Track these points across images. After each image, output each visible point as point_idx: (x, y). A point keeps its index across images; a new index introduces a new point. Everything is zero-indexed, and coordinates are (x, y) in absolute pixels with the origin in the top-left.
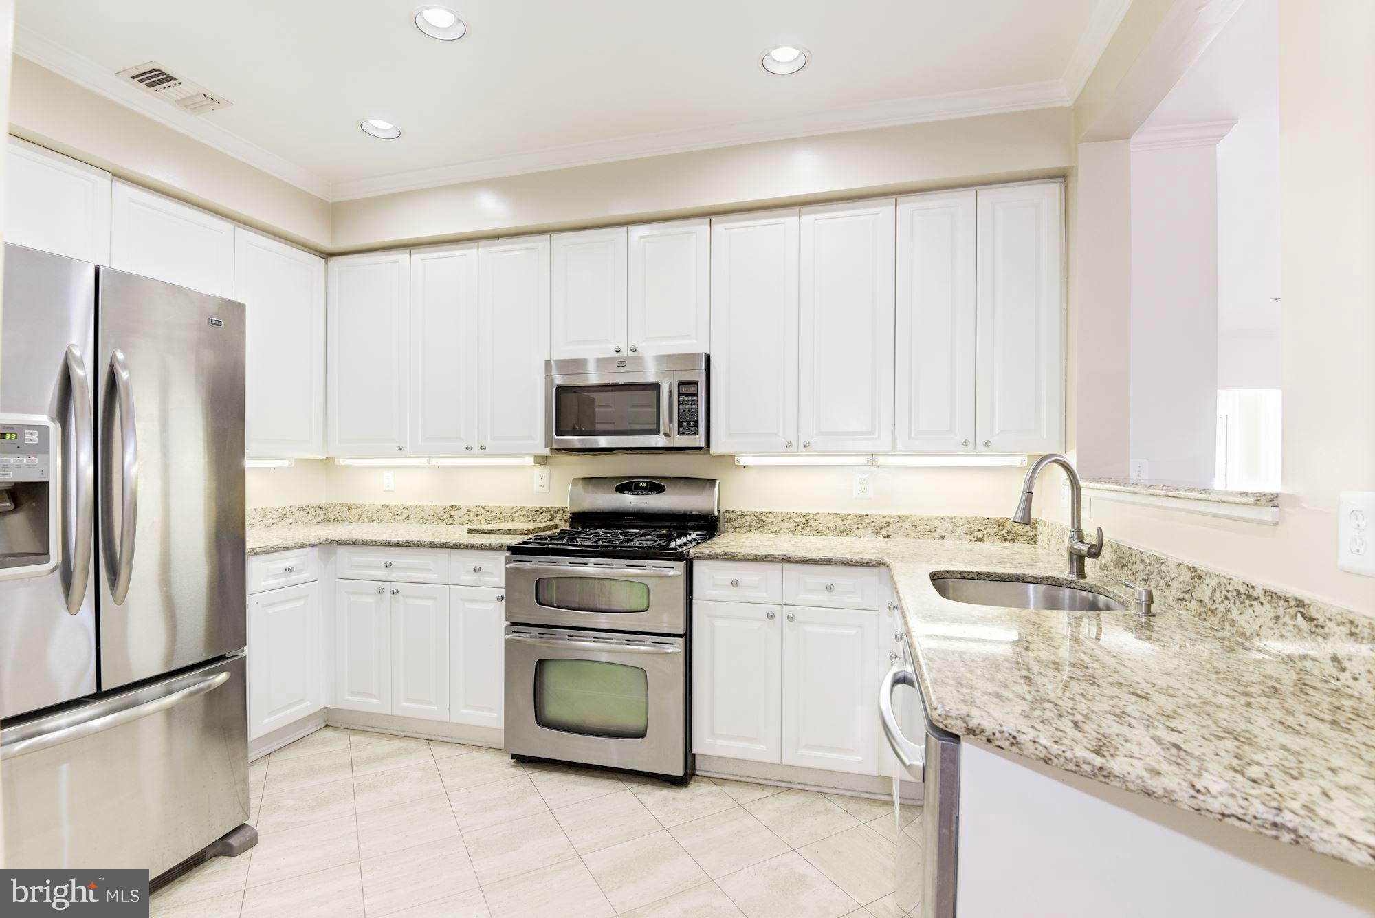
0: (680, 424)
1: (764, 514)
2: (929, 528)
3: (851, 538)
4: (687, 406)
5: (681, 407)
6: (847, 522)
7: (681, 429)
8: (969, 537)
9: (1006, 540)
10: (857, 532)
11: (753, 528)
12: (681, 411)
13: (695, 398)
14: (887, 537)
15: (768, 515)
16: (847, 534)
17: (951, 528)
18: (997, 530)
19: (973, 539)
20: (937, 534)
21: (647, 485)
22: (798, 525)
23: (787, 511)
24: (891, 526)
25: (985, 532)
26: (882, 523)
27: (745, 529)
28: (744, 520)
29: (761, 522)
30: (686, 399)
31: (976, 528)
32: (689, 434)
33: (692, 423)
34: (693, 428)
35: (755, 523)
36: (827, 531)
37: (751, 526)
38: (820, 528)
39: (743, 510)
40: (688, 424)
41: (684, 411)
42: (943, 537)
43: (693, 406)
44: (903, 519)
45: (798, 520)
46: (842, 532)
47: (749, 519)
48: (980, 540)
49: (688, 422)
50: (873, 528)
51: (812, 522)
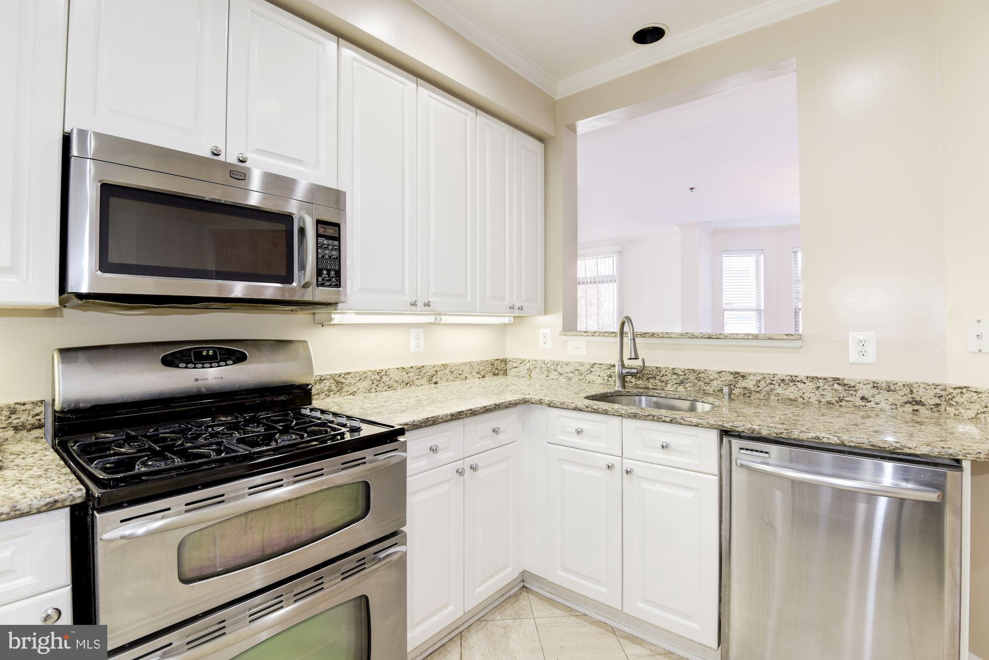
0: (319, 273)
1: (343, 375)
2: (459, 372)
3: (413, 388)
4: (327, 252)
5: (320, 251)
6: (411, 374)
7: (320, 279)
8: (479, 376)
9: (495, 375)
10: (417, 382)
11: (331, 393)
12: (320, 256)
13: (336, 243)
14: (436, 383)
15: (346, 376)
16: (411, 385)
17: (470, 370)
18: (490, 369)
19: (481, 377)
20: (463, 376)
21: (215, 352)
22: (373, 383)
23: (363, 370)
24: (438, 373)
25: (486, 370)
26: (432, 372)
27: (323, 395)
28: (322, 385)
29: (340, 385)
30: (325, 242)
31: (481, 369)
32: (330, 286)
33: (332, 273)
34: (334, 279)
35: (333, 387)
36: (396, 385)
37: (330, 391)
38: (391, 382)
39: (322, 374)
40: (329, 274)
41: (323, 257)
42: (466, 378)
43: (334, 253)
44: (445, 366)
45: (373, 378)
46: (407, 384)
47: (327, 383)
48: (484, 377)
49: (329, 271)
50: (427, 377)
51: (385, 377)
